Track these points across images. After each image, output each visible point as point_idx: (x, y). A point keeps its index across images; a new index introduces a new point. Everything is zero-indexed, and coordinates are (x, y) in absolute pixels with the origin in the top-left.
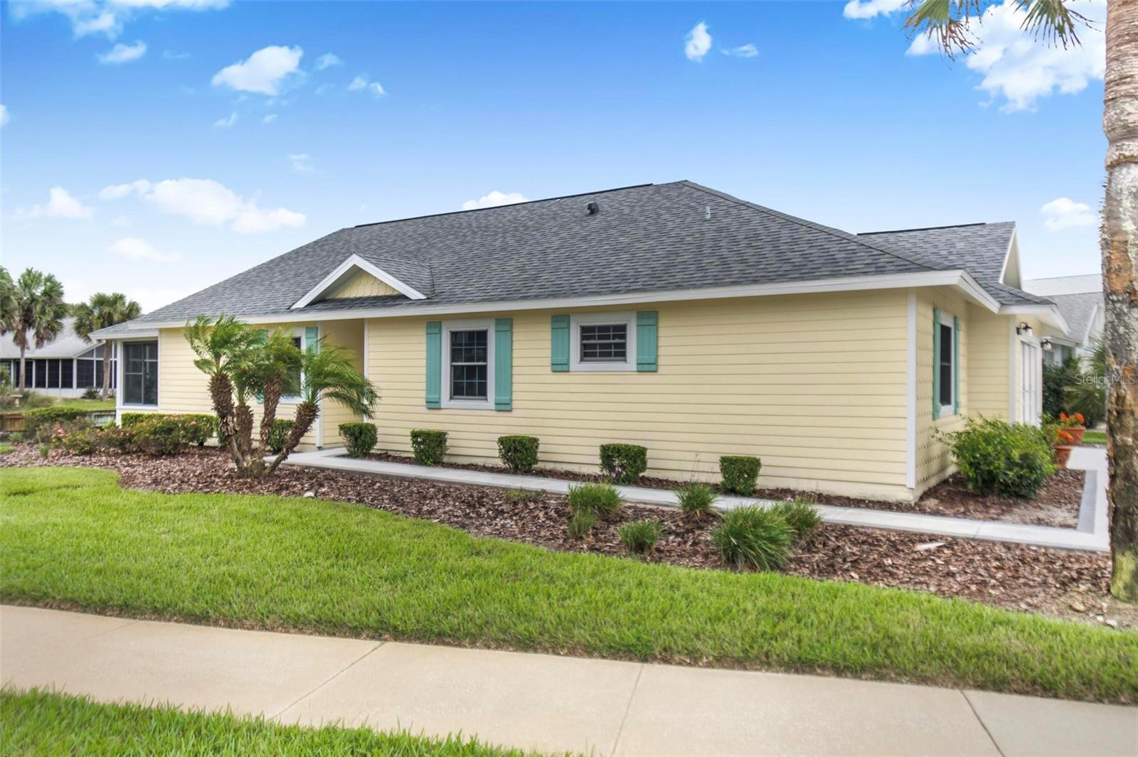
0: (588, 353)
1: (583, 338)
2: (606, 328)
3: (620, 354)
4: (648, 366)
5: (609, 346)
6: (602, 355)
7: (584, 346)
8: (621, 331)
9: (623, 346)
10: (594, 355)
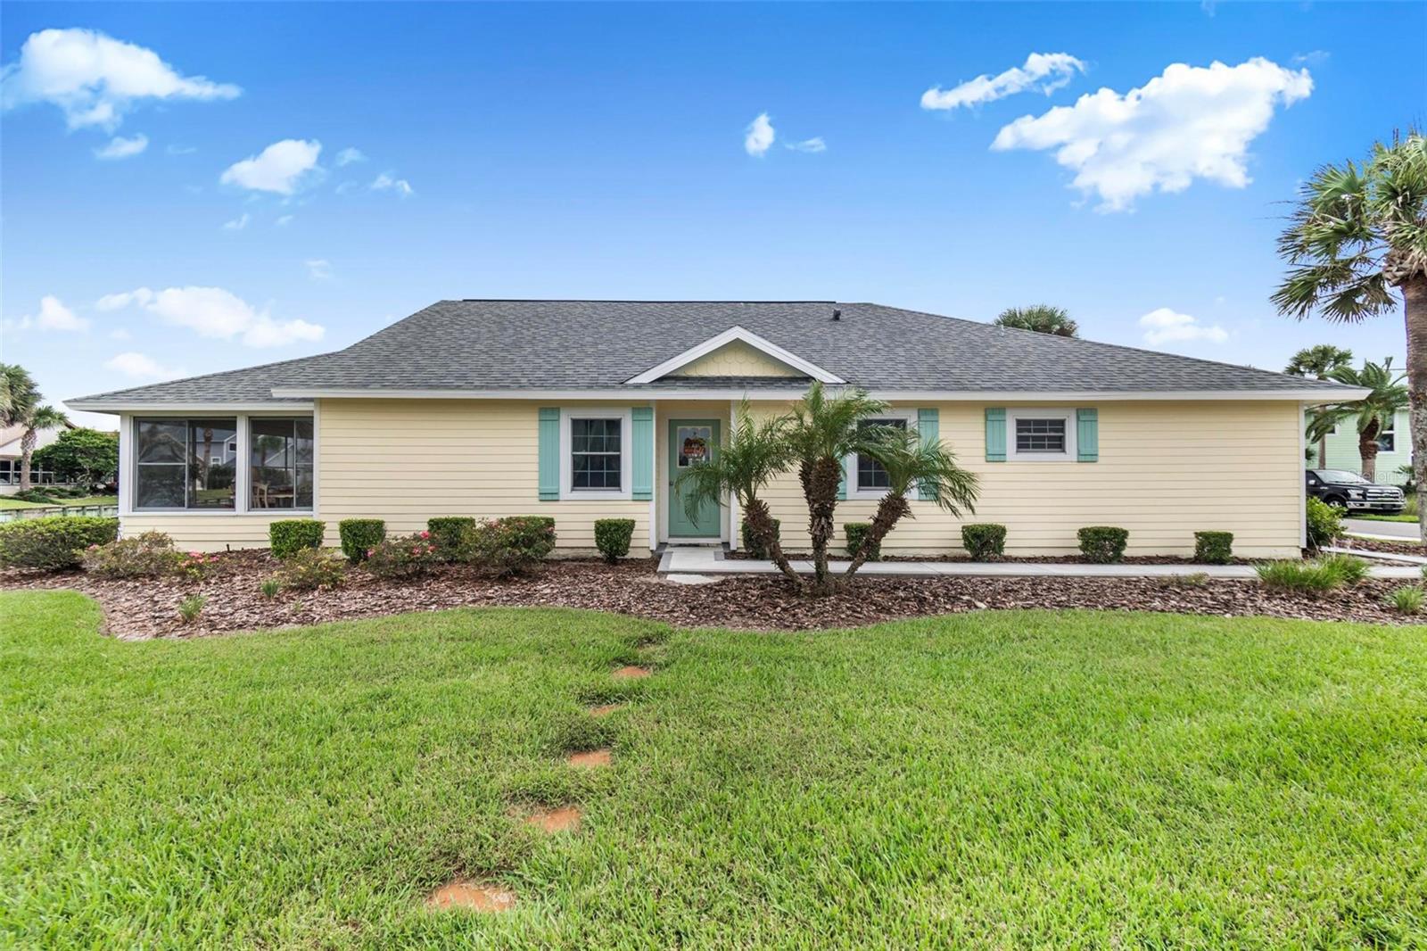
0: (1023, 444)
1: (1019, 430)
2: (1043, 422)
3: (1058, 444)
4: (1087, 457)
5: (1043, 438)
6: (1034, 446)
7: (1019, 438)
8: (1060, 425)
9: (1061, 439)
10: (1027, 446)
